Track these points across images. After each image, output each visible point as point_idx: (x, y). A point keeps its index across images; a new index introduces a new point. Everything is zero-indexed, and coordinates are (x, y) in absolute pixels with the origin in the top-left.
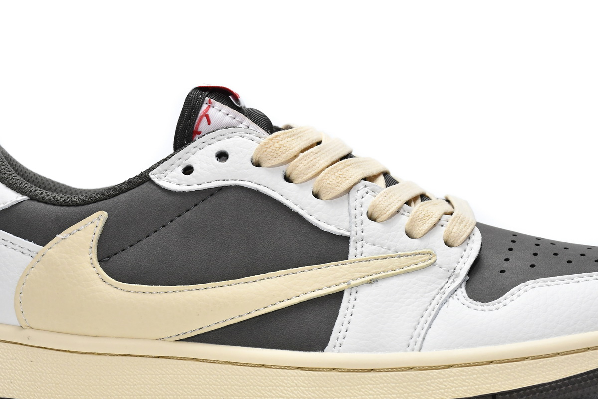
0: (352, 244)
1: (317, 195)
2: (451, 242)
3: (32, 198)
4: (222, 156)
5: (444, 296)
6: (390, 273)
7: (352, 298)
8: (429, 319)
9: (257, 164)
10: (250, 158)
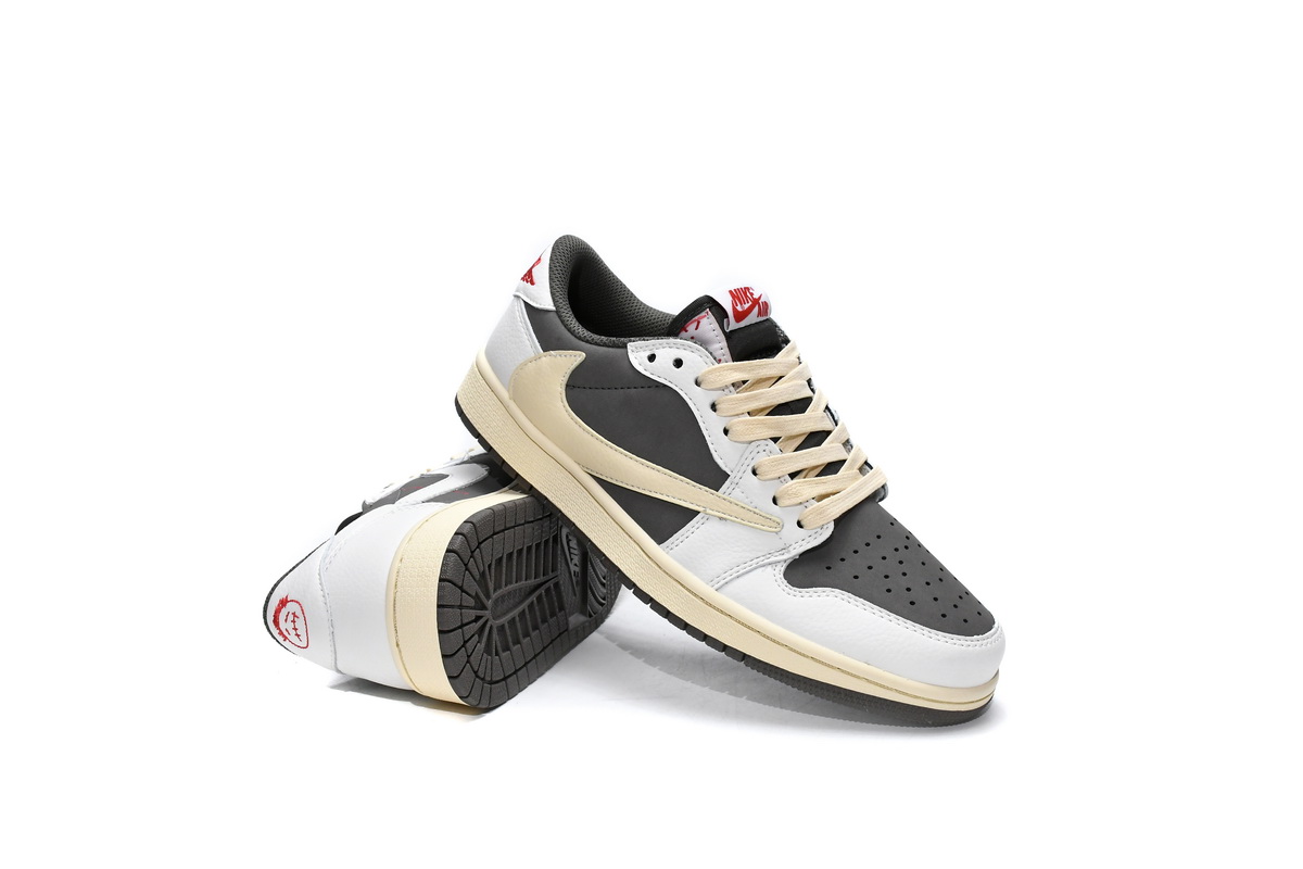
0: (727, 483)
1: (726, 432)
2: (802, 523)
3: (557, 312)
4: (678, 363)
5: (766, 561)
6: (739, 520)
7: (702, 521)
8: (742, 571)
9: (697, 383)
10: (695, 376)
